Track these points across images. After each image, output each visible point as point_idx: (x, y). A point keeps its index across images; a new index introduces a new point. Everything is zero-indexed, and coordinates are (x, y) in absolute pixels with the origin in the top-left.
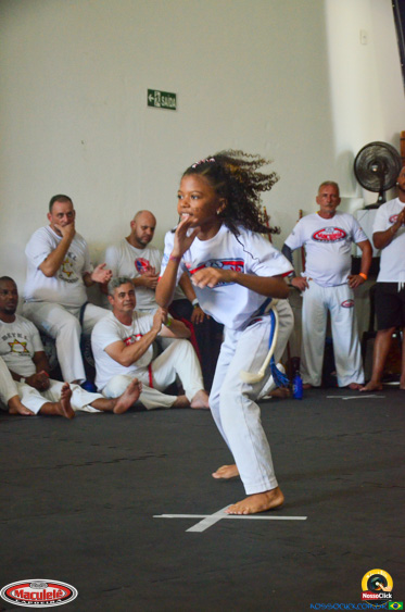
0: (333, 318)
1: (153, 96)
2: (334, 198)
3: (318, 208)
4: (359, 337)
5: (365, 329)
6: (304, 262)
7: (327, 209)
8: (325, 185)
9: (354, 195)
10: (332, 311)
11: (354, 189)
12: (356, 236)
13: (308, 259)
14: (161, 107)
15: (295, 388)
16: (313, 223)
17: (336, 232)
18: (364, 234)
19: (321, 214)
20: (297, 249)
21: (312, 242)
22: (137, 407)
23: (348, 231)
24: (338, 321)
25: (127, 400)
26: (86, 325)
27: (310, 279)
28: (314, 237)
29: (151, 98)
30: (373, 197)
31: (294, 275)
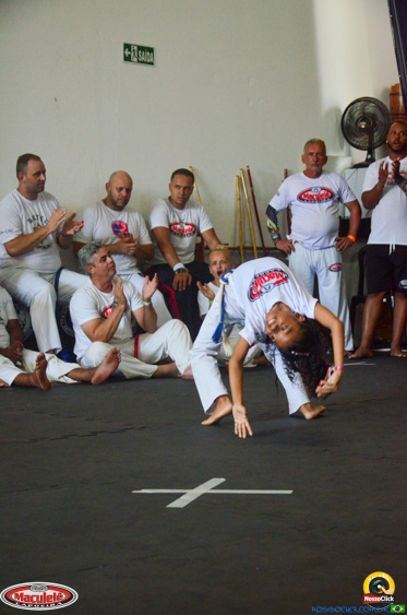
0: (321, 283)
1: (130, 50)
2: (320, 157)
3: (304, 167)
4: (348, 300)
5: (354, 293)
6: (290, 224)
7: (314, 168)
8: (311, 143)
9: (342, 154)
10: (319, 275)
11: (342, 148)
12: (344, 196)
13: (293, 220)
14: (139, 61)
16: (298, 183)
17: (322, 192)
18: (352, 193)
19: (307, 173)
20: (283, 210)
21: (297, 202)
22: (116, 378)
23: (335, 191)
24: (325, 285)
25: (105, 370)
26: (61, 292)
27: (296, 242)
28: (300, 198)
29: (127, 53)
30: (361, 156)
31: (279, 238)
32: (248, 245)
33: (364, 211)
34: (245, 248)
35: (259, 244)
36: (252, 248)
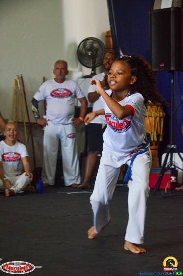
0: (63, 144)
2: (63, 71)
3: (54, 76)
4: (78, 156)
5: (82, 151)
6: (45, 109)
7: (59, 77)
8: (58, 62)
9: (77, 69)
10: (62, 139)
11: (77, 66)
12: (78, 94)
13: (48, 107)
15: (38, 186)
16: (51, 85)
17: (65, 91)
18: (83, 93)
19: (56, 80)
20: (41, 101)
21: (50, 97)
23: (72, 91)
24: (66, 146)
27: (49, 120)
28: (52, 94)
30: (88, 71)
31: (39, 117)
32: (20, 120)
33: (89, 104)
34: (19, 123)
35: (27, 121)
36: (22, 123)
